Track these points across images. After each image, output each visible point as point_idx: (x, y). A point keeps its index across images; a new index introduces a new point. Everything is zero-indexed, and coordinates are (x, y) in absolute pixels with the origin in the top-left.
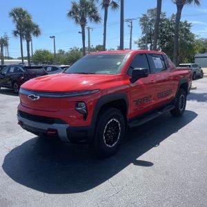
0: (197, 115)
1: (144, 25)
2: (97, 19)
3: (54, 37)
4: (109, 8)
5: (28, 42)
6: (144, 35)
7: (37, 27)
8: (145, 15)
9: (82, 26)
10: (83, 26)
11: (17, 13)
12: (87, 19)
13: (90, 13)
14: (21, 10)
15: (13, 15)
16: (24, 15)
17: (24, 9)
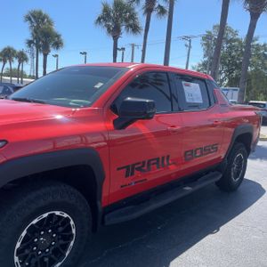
0: (263, 191)
1: (208, 45)
2: (135, 29)
3: (85, 53)
4: (154, 14)
5: (45, 56)
6: (206, 59)
7: (58, 36)
8: (210, 33)
9: (114, 37)
10: (116, 39)
11: (34, 17)
12: (123, 28)
13: (127, 20)
14: (40, 13)
15: (30, 19)
16: (43, 20)
17: (44, 12)
